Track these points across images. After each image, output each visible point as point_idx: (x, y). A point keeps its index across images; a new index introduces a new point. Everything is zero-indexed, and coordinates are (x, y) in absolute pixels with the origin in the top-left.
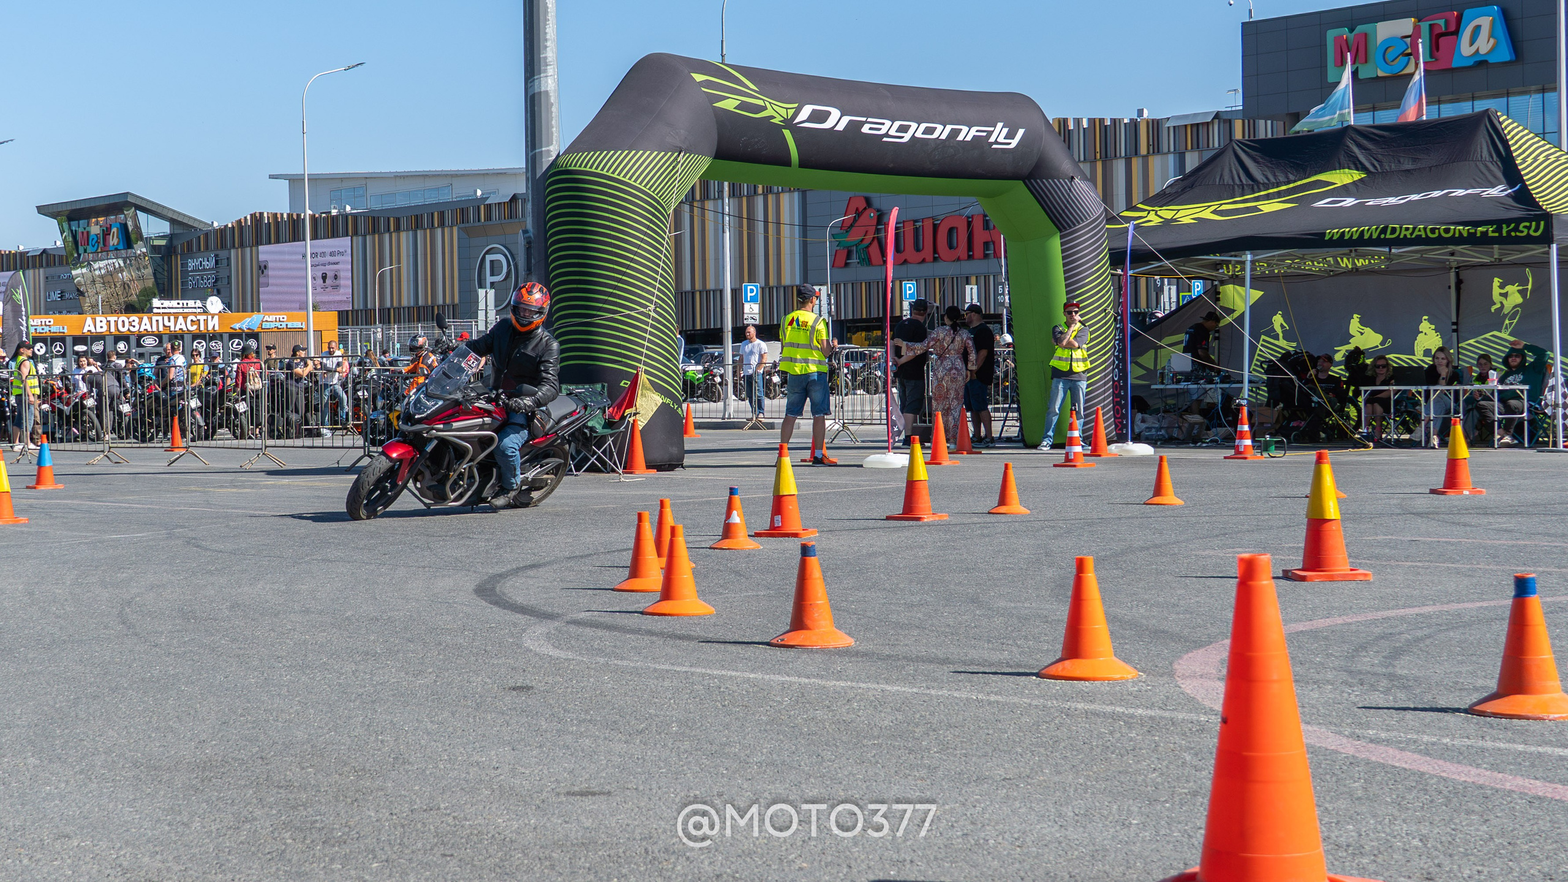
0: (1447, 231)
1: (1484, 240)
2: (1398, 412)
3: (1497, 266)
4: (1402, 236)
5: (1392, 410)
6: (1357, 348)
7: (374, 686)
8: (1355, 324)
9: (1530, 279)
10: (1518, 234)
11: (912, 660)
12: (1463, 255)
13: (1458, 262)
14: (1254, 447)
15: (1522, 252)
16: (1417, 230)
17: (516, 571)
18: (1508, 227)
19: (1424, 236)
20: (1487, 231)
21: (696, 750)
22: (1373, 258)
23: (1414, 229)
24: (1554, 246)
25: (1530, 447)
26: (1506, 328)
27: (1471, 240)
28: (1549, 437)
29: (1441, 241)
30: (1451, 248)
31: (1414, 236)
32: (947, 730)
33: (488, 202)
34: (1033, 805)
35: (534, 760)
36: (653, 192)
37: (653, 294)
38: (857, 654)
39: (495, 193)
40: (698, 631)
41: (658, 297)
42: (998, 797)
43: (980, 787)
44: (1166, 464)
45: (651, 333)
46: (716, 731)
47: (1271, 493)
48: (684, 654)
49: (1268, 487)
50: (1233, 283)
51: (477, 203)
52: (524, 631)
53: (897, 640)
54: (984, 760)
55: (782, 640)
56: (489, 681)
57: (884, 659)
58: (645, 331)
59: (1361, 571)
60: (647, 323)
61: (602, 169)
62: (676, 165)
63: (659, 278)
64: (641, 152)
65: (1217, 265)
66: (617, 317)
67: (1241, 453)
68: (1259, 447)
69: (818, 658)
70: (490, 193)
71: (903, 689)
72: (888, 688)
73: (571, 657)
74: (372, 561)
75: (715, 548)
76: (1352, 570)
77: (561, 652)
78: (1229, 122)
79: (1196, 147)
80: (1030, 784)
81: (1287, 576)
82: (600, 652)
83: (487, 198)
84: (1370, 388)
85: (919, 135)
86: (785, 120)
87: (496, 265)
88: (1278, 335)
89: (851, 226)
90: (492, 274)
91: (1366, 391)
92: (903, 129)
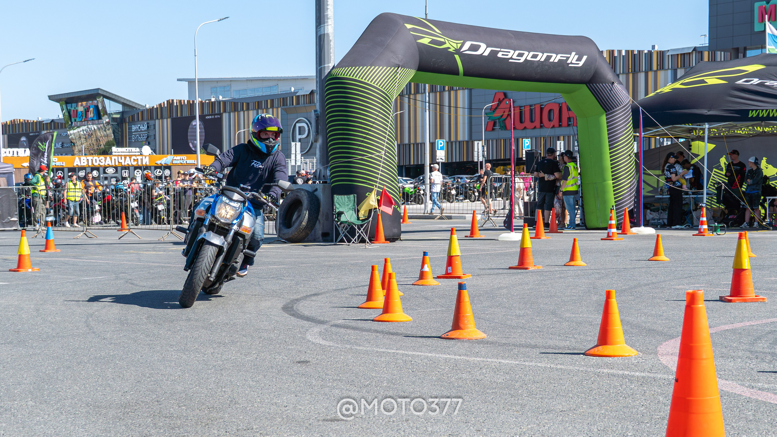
6: (765, 176)
7: (223, 361)
8: (764, 163)
11: (517, 346)
14: (709, 229)
17: (306, 297)
22: (774, 127)
32: (533, 384)
33: (297, 94)
34: (576, 425)
35: (307, 402)
36: (384, 89)
37: (384, 145)
38: (487, 343)
39: (301, 89)
40: (402, 330)
41: (386, 147)
42: (558, 421)
43: (548, 416)
44: (660, 239)
45: (383, 167)
46: (407, 385)
47: (717, 254)
48: (394, 343)
49: (715, 251)
50: (699, 140)
51: (292, 95)
52: (307, 330)
53: (510, 335)
54: (551, 401)
55: (447, 335)
56: (286, 358)
57: (502, 346)
58: (379, 165)
59: (761, 297)
60: (380, 161)
61: (356, 77)
62: (397, 74)
63: (387, 136)
64: (377, 67)
65: (690, 131)
66: (364, 158)
67: (702, 232)
68: (711, 230)
69: (466, 345)
70: (299, 90)
71: (511, 362)
72: (503, 361)
73: (331, 345)
74: (227, 292)
75: (415, 285)
76: (756, 296)
77: (327, 342)
78: (701, 53)
79: (683, 66)
80: (575, 414)
81: (722, 299)
82: (348, 342)
83: (297, 92)
84: (772, 198)
85: (529, 58)
86: (456, 50)
87: (302, 129)
88: (723, 168)
89: (496, 108)
90: (300, 134)
91: (769, 199)
92: (521, 55)
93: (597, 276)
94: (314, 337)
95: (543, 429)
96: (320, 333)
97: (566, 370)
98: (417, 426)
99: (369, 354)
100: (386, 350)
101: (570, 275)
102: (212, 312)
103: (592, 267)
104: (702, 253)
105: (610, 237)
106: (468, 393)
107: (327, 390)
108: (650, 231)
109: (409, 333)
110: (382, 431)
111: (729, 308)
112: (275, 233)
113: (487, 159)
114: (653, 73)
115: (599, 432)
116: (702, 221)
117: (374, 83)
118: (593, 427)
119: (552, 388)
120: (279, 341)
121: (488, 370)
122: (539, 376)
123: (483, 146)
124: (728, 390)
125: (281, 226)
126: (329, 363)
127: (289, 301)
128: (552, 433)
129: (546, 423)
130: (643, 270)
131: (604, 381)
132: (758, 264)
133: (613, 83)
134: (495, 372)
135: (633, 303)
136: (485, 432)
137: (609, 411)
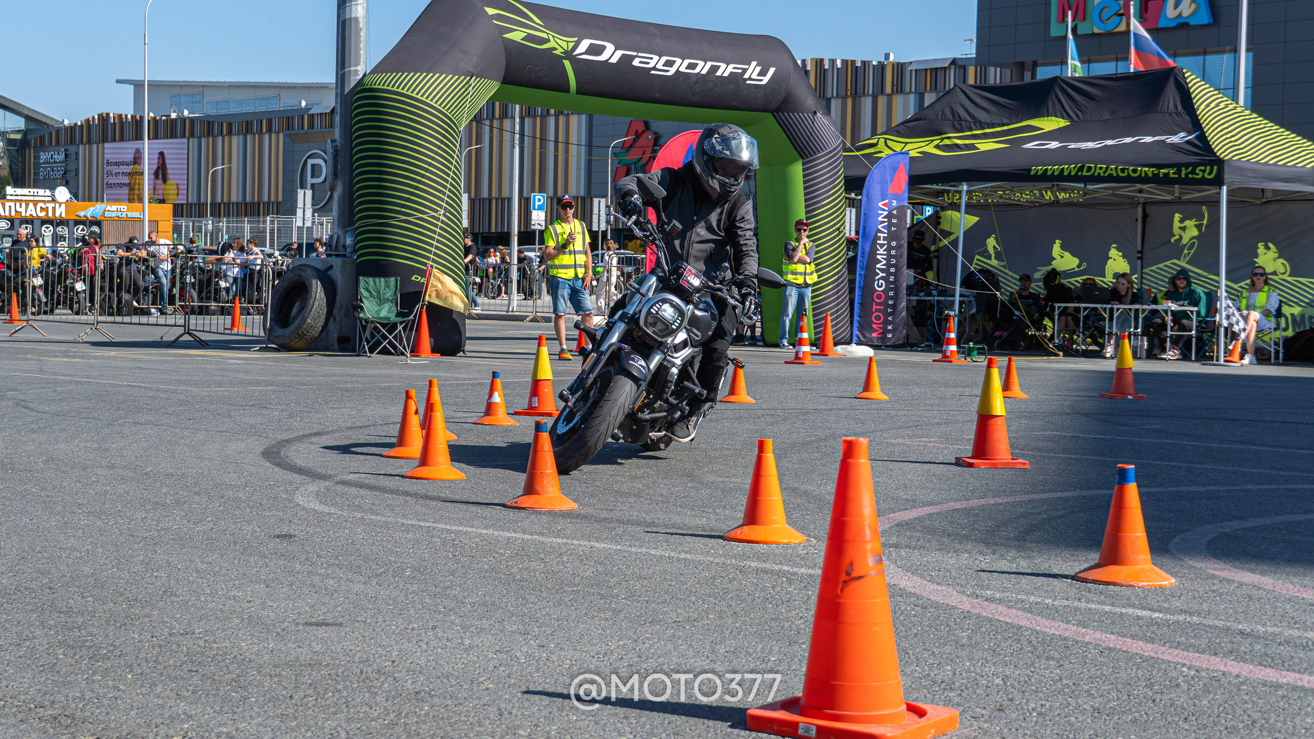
0: (1135, 171)
1: (1166, 181)
2: (1086, 328)
3: (1177, 204)
4: (1096, 174)
5: (1081, 325)
6: (1054, 269)
7: (158, 531)
8: (1057, 249)
9: (1206, 215)
10: (1194, 176)
11: (623, 523)
12: (1150, 193)
13: (1146, 198)
14: (958, 352)
15: (1200, 191)
16: (1109, 169)
17: (300, 438)
18: (1186, 170)
19: (1115, 175)
20: (1169, 173)
21: (422, 591)
22: (1073, 191)
23: (1107, 168)
24: (1225, 188)
25: (1196, 361)
26: (1185, 257)
27: (1155, 179)
28: (1213, 352)
29: (1129, 180)
30: (1139, 186)
31: (1106, 175)
32: (637, 581)
33: (311, 112)
34: (693, 643)
35: (282, 596)
36: (447, 110)
37: (443, 200)
38: (578, 516)
39: (318, 104)
40: (448, 494)
41: (447, 203)
42: (666, 636)
43: (653, 628)
44: (874, 364)
45: (440, 235)
46: (442, 576)
47: (966, 392)
48: (431, 512)
49: (964, 387)
50: (952, 210)
51: (301, 113)
52: (298, 488)
53: (615, 506)
54: (661, 606)
55: (516, 503)
56: (258, 529)
57: (600, 522)
58: (435, 232)
59: (1020, 461)
60: (436, 226)
61: (403, 89)
62: (469, 87)
63: (449, 186)
64: (438, 75)
65: (939, 194)
66: (410, 219)
67: (947, 357)
68: (963, 353)
69: (545, 519)
70: (313, 104)
71: (609, 546)
72: (597, 545)
73: (333, 512)
74: (178, 426)
75: (477, 424)
76: (1013, 459)
77: (325, 507)
78: (964, 68)
79: (935, 88)
80: (694, 627)
81: (959, 462)
82: (359, 508)
83: (310, 109)
84: (1063, 305)
85: (682, 69)
86: (566, 52)
87: (316, 168)
88: (991, 255)
89: (631, 146)
90: (313, 176)
91: (1059, 307)
92: (669, 64)
93: (769, 420)
94: (306, 499)
95: (641, 646)
96: (317, 494)
97: (692, 561)
98: (448, 637)
99: (389, 528)
100: (417, 523)
101: (726, 416)
102: (150, 456)
103: (764, 406)
104: (943, 389)
105: (800, 359)
106: (536, 591)
107: (316, 579)
108: (865, 351)
109: (457, 497)
110: (393, 643)
111: (968, 477)
112: (262, 334)
113: (614, 227)
114: (885, 98)
115: (726, 654)
116: (949, 339)
117: (431, 100)
118: (718, 647)
119: (666, 587)
120: (251, 504)
121: (571, 557)
122: (649, 568)
123: (607, 207)
124: (938, 599)
125: (273, 323)
126: (325, 539)
127: (274, 442)
128: (653, 654)
129: (648, 639)
130: (844, 413)
131: (749, 580)
132: (1028, 410)
133: (815, 112)
134: (582, 561)
135: (818, 463)
136: (551, 649)
137: (747, 624)
